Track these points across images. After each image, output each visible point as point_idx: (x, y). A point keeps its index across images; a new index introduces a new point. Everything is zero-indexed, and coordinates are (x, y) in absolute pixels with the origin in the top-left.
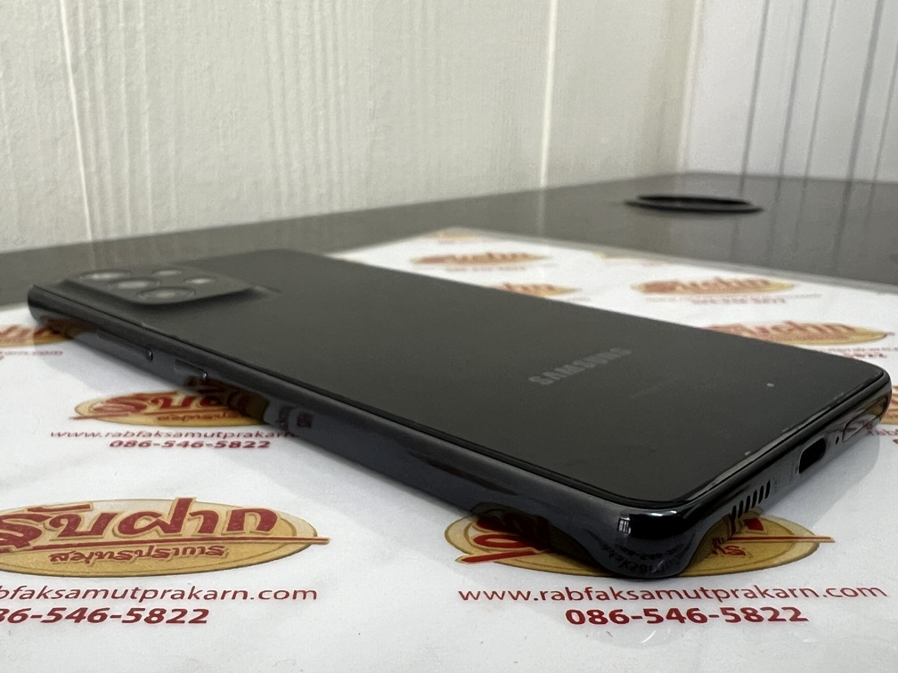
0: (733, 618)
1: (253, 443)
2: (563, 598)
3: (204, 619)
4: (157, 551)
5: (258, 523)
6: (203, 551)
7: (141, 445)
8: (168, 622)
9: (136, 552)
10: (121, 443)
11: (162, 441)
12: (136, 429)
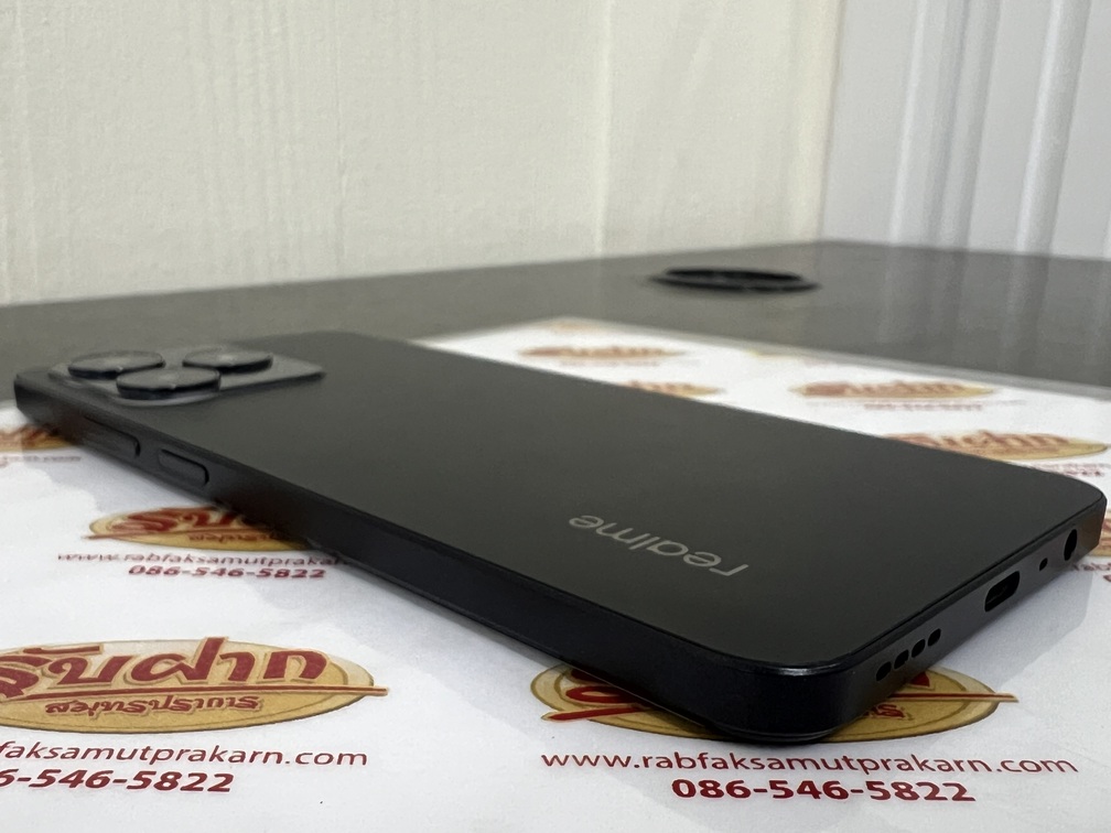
0: (881, 794)
1: (305, 572)
2: (670, 765)
3: (226, 787)
4: (176, 702)
5: (302, 669)
6: (232, 704)
7: (166, 573)
8: (182, 789)
9: (150, 704)
10: (142, 569)
11: (193, 567)
12: (161, 552)
